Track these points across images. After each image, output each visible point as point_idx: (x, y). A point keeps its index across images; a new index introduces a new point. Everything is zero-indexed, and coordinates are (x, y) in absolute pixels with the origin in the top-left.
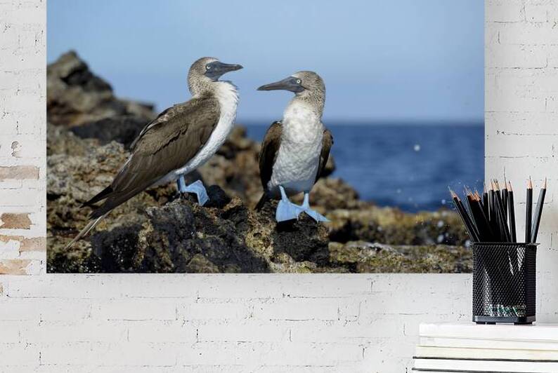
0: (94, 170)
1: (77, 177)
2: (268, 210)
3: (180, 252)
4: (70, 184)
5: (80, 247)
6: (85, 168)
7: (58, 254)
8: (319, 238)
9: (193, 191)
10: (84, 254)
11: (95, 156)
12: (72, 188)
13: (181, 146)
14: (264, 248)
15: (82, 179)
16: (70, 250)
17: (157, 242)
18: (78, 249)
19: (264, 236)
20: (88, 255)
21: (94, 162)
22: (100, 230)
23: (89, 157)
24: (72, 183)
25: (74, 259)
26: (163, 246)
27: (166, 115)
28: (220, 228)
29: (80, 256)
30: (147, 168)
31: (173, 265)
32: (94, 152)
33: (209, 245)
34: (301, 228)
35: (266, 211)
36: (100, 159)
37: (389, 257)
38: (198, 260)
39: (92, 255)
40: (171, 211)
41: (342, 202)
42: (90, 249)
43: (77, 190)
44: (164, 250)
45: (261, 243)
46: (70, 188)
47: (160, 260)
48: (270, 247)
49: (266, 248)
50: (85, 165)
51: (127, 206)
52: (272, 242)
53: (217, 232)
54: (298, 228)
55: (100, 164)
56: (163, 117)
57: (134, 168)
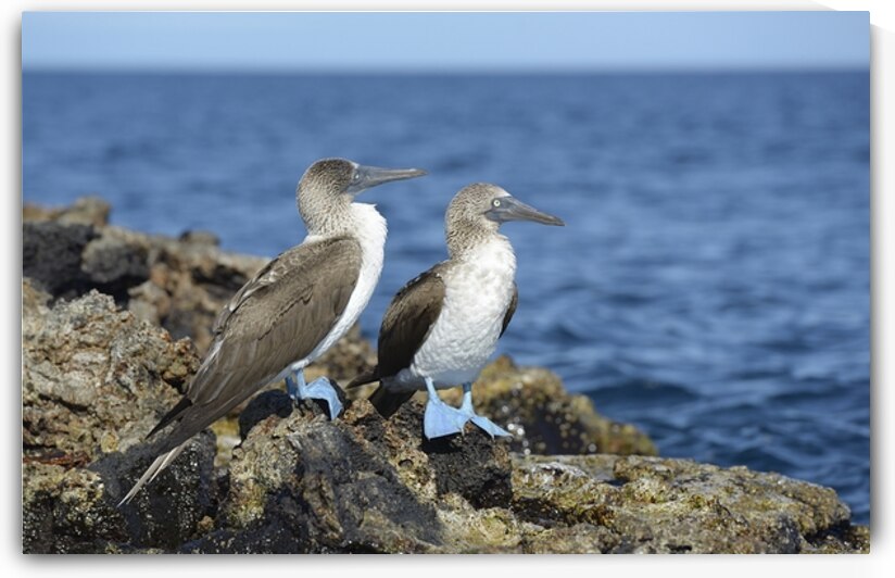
0: (67, 342)
1: (38, 354)
2: (407, 417)
3: (347, 507)
4: (26, 367)
5: (83, 481)
6: (53, 340)
7: (39, 493)
8: (497, 463)
9: (320, 396)
10: (91, 495)
11: (69, 320)
12: (32, 374)
14: (419, 485)
15: (47, 359)
16: (63, 486)
17: (312, 491)
18: (80, 486)
19: (417, 464)
20: (98, 496)
21: (68, 328)
22: (109, 451)
23: (59, 320)
24: (29, 365)
25: (74, 502)
26: (324, 498)
27: (272, 273)
28: (375, 458)
29: (83, 496)
30: (250, 362)
31: (341, 530)
32: (66, 310)
33: (375, 491)
34: (465, 447)
35: (402, 419)
36: (79, 323)
39: (106, 495)
40: (318, 438)
42: (101, 486)
43: (42, 377)
44: (325, 504)
45: (413, 476)
46: (28, 374)
47: (319, 522)
48: (430, 483)
49: (423, 484)
50: (52, 333)
52: (433, 476)
53: (371, 466)
54: (460, 449)
55: (78, 332)
56: (267, 275)
57: (226, 365)
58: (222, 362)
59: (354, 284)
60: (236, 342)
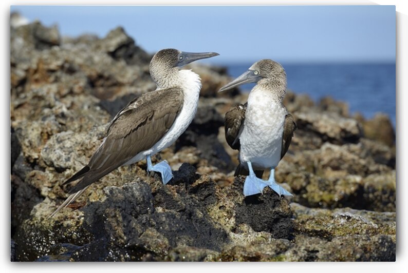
0: (94, 146)
1: (80, 152)
2: (238, 184)
3: (133, 226)
4: (74, 158)
5: (74, 216)
6: (87, 145)
7: (57, 222)
8: (280, 209)
9: (158, 170)
10: (78, 223)
11: (96, 134)
12: (76, 162)
13: (148, 130)
14: (227, 219)
15: (85, 154)
16: (66, 218)
17: (112, 217)
18: (73, 218)
19: (228, 208)
20: (81, 224)
21: (95, 139)
22: (93, 201)
23: (91, 135)
24: (76, 157)
25: (69, 226)
26: (117, 221)
27: (136, 103)
28: (179, 203)
29: (74, 224)
30: (119, 150)
31: (125, 238)
32: (95, 130)
33: (164, 219)
34: (265, 201)
35: (235, 185)
36: (100, 136)
37: (355, 226)
38: (150, 232)
39: (85, 223)
40: (130, 190)
41: (364, 166)
42: (83, 218)
43: (80, 164)
44: (118, 225)
45: (226, 215)
46: (74, 162)
47: (115, 233)
48: (232, 218)
49: (229, 219)
50: (87, 141)
51: (121, 179)
52: (234, 215)
53: (177, 207)
54: (263, 201)
55: (100, 141)
56: (133, 104)
57: (107, 150)
58: (105, 148)
59: (178, 113)
60: (113, 138)
